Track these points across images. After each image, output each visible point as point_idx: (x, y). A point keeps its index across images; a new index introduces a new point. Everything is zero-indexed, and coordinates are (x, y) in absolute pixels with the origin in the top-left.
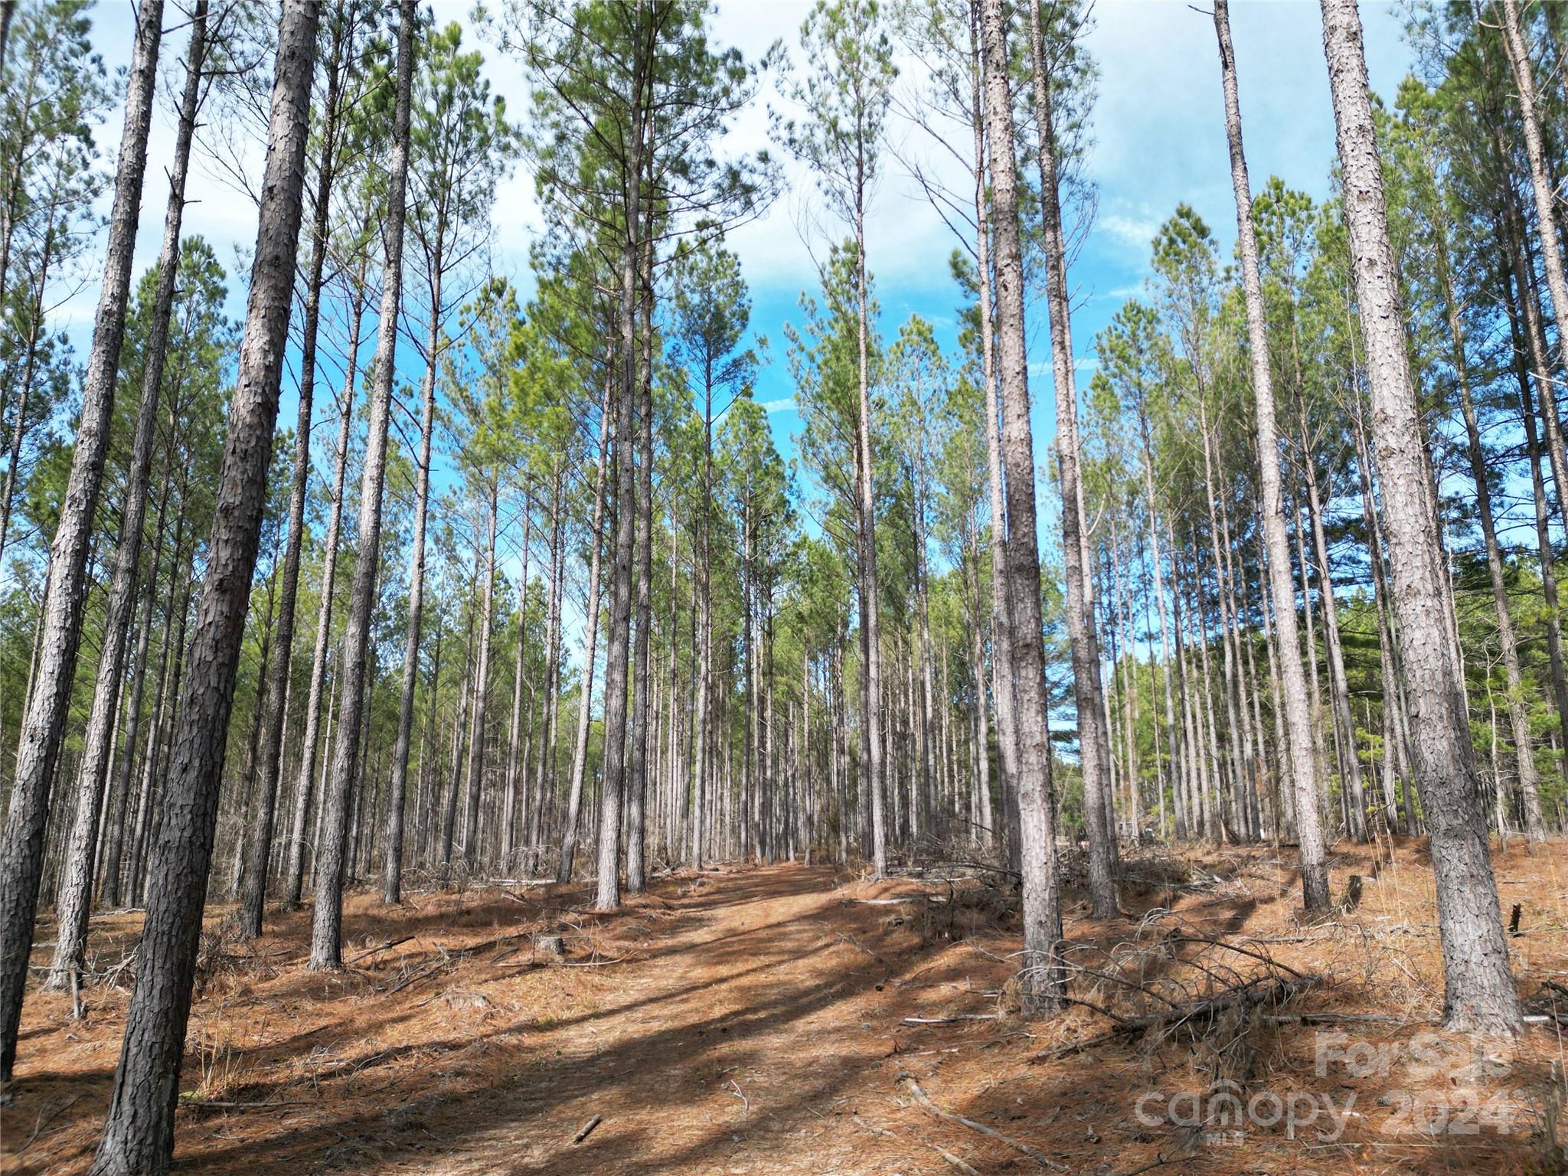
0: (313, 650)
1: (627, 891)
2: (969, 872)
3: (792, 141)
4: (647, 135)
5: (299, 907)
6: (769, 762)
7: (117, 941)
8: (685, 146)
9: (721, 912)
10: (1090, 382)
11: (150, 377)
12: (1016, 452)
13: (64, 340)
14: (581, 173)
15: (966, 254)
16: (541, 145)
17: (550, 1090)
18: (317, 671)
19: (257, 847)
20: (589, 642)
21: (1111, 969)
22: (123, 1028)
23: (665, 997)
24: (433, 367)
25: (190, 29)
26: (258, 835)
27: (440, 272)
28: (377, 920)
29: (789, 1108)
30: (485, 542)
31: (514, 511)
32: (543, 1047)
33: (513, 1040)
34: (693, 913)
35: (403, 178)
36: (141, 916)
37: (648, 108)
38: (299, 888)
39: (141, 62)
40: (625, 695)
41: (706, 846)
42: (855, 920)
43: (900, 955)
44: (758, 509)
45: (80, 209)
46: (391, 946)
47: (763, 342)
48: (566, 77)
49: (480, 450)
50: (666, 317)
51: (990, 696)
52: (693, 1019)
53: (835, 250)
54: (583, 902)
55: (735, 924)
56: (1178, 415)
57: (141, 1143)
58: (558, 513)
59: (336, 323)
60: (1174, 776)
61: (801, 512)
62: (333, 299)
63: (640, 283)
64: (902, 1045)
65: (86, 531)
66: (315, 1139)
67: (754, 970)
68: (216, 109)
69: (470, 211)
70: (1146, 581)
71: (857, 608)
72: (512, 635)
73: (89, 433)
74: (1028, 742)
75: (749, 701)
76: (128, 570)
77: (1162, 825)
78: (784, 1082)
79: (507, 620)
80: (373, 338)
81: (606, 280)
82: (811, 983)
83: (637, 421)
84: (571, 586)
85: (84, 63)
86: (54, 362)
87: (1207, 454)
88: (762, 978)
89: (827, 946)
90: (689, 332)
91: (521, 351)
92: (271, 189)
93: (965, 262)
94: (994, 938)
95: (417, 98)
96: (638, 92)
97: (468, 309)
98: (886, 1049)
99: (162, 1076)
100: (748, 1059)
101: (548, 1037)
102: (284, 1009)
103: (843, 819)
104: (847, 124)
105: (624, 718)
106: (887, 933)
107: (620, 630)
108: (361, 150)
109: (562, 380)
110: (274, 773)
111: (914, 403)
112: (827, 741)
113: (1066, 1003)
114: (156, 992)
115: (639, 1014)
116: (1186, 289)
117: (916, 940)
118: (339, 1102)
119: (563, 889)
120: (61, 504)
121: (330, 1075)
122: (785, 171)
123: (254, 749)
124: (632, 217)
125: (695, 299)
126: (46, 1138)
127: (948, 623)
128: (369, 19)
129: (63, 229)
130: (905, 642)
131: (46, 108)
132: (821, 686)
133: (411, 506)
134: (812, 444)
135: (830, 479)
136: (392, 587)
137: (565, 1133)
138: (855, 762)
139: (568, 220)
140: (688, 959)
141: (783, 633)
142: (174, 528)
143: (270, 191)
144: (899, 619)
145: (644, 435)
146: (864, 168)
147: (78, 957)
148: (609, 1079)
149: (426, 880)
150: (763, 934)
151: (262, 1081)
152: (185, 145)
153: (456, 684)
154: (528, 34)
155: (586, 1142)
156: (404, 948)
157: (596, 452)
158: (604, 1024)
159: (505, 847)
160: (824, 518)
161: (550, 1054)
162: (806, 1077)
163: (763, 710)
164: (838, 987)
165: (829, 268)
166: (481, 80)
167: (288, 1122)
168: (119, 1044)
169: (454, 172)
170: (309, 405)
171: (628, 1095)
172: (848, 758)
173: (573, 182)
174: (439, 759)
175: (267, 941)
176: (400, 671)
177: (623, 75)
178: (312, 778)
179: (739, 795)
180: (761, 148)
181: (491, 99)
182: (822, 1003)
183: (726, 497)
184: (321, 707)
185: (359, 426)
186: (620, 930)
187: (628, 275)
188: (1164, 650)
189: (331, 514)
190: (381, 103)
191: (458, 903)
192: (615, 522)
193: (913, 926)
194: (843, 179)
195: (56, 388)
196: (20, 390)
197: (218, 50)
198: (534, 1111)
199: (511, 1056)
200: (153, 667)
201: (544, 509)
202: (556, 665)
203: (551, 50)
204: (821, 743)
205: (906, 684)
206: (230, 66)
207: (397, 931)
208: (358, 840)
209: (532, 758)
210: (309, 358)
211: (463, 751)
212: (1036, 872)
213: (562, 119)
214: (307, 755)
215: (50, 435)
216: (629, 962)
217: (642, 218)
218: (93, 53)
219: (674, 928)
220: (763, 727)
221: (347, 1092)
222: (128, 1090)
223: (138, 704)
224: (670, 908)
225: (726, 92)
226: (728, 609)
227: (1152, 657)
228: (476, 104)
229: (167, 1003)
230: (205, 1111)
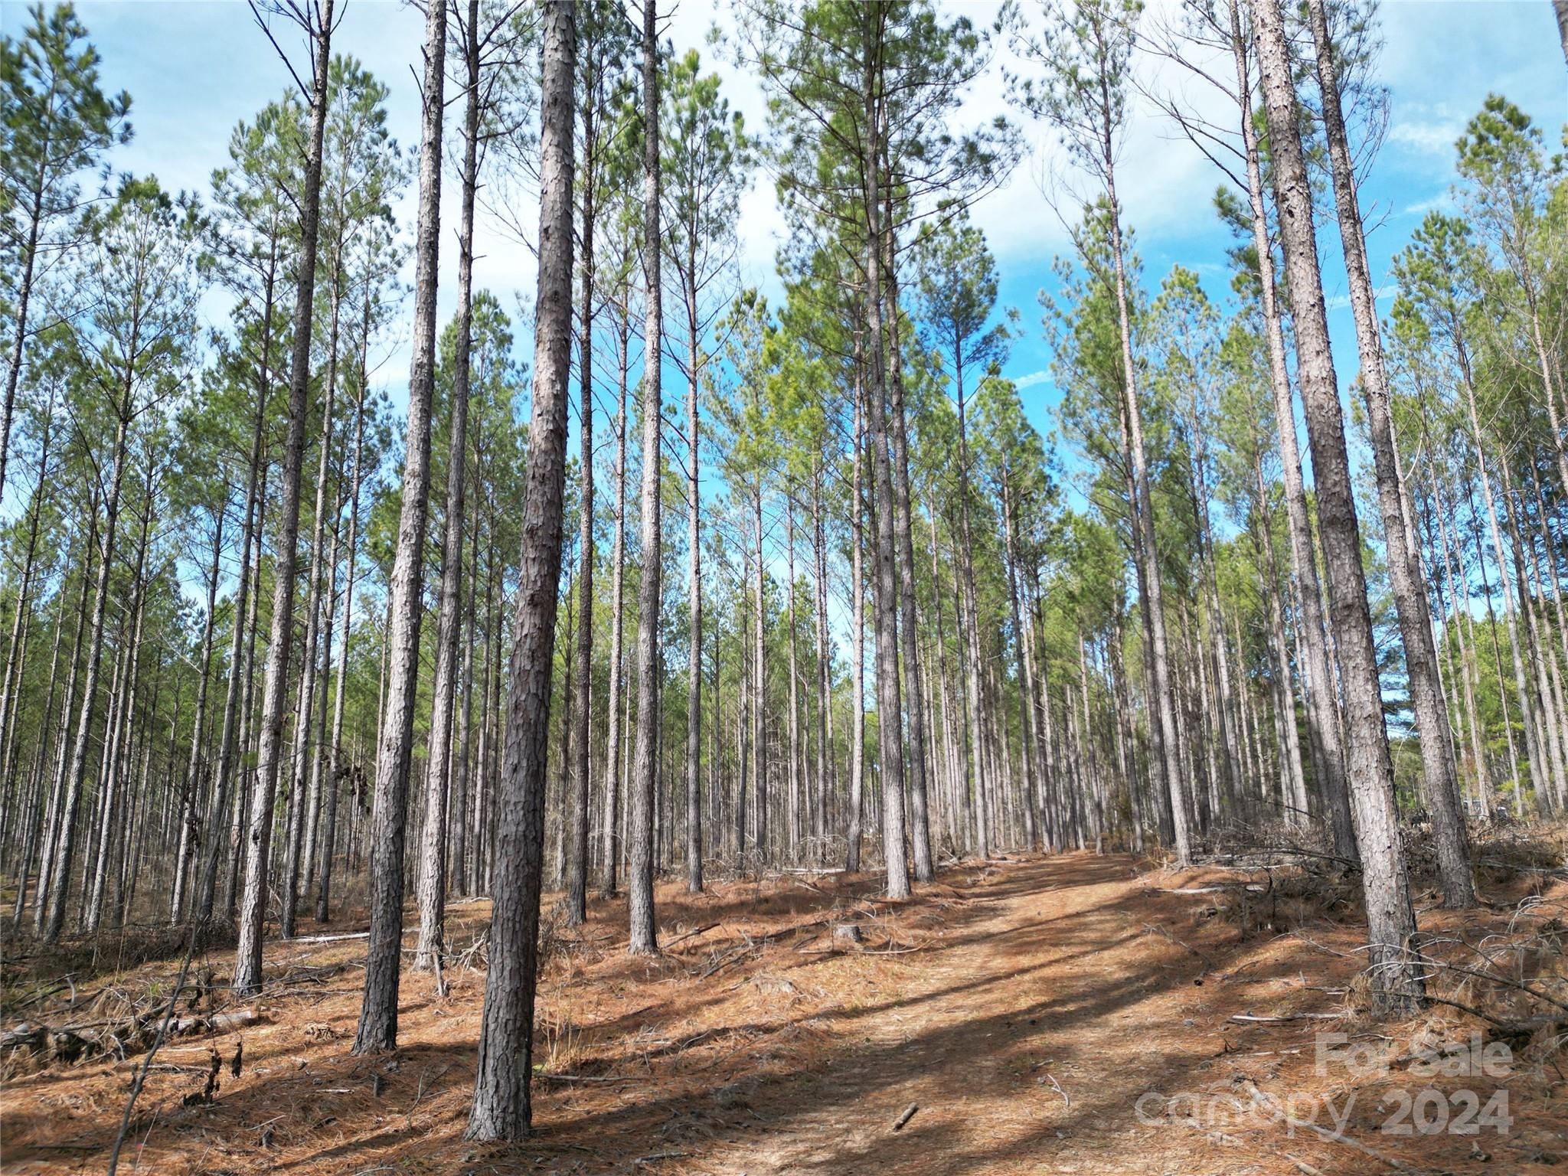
0: (608, 658)
1: (916, 879)
2: (1288, 859)
3: (1030, 101)
4: (881, 123)
5: (615, 895)
6: (1049, 749)
7: (468, 927)
8: (919, 128)
9: (1014, 901)
10: (1391, 309)
11: (457, 421)
12: (1320, 393)
13: (385, 398)
14: (820, 173)
15: (1233, 189)
16: (779, 151)
17: (863, 1076)
18: (614, 676)
19: (577, 840)
20: (857, 636)
21: (1478, 964)
22: (480, 1004)
23: (967, 987)
24: (694, 383)
25: (465, 99)
26: (576, 829)
27: (694, 291)
28: (684, 908)
29: (1113, 1106)
30: (752, 545)
31: (778, 513)
32: (852, 1034)
33: (821, 1025)
34: (985, 902)
35: (657, 207)
36: (486, 904)
37: (880, 97)
38: (614, 877)
39: (429, 136)
40: (898, 684)
41: (991, 835)
42: (1161, 910)
43: (1217, 947)
44: (1016, 488)
45: (389, 280)
46: (699, 932)
47: (1013, 315)
48: (799, 81)
49: (742, 458)
50: (912, 302)
51: (1294, 668)
52: (999, 1010)
53: (1089, 209)
54: (874, 890)
55: (1032, 913)
56: (1505, 335)
57: (504, 1110)
58: (818, 510)
59: (607, 352)
60: (1530, 746)
61: (1063, 486)
62: (603, 329)
63: (883, 272)
64: (1234, 1043)
65: (417, 564)
66: (652, 1113)
67: (1057, 961)
68: (492, 170)
69: (718, 228)
70: (1476, 528)
71: (1135, 582)
72: (783, 632)
73: (413, 475)
74: (1358, 713)
75: (1023, 687)
76: (453, 595)
77: (1518, 803)
78: (1104, 1079)
79: (777, 618)
80: (640, 363)
81: (850, 275)
82: (1121, 975)
83: (888, 412)
84: (834, 582)
85: (383, 149)
86: (378, 417)
87: (1546, 376)
88: (1066, 969)
89: (1133, 937)
90: (936, 316)
91: (774, 357)
92: (546, 230)
93: (1232, 199)
94: (1325, 930)
95: (663, 128)
96: (869, 82)
97: (723, 324)
98: (1215, 1047)
99: (516, 1050)
100: (1063, 1053)
101: (855, 1024)
102: (611, 990)
103: (1135, 807)
104: (1088, 72)
105: (899, 708)
106: (1199, 924)
107: (887, 620)
108: (617, 186)
109: (812, 379)
110: (585, 771)
111: (1183, 359)
112: (1111, 724)
113: (1427, 1003)
114: (506, 973)
115: (943, 1003)
116: (1504, 191)
117: (1234, 932)
118: (669, 1079)
119: (853, 878)
120: (395, 542)
121: (659, 1053)
122: (1024, 134)
123: (566, 751)
124: (871, 208)
125: (940, 280)
126: (426, 1101)
127: (1239, 591)
128: (616, 63)
129: (376, 300)
130: (1191, 615)
131: (356, 197)
132: (1100, 668)
133: (684, 516)
134: (1073, 414)
135: (1096, 448)
136: (672, 595)
137: (884, 1120)
138: (1144, 746)
139: (809, 222)
140: (985, 949)
141: (1054, 615)
142: (485, 555)
143: (545, 232)
144: (1182, 591)
145: (897, 424)
146: (1111, 114)
147: (438, 941)
148: (919, 1068)
149: (725, 870)
150: (1062, 924)
151: (600, 1056)
152: (469, 206)
153: (736, 682)
154: (760, 46)
155: (905, 1130)
156: (712, 934)
157: (850, 447)
158: (909, 1012)
159: (793, 837)
160: (1091, 490)
161: (859, 1040)
162: (1128, 1074)
163: (1039, 694)
164: (1151, 980)
165: (1083, 228)
166: (720, 100)
167: (626, 1097)
168: (478, 1020)
169: (701, 192)
170: (590, 431)
171: (942, 1084)
172: (1135, 742)
173: (811, 183)
174: (726, 754)
175: (591, 927)
176: (686, 673)
177: (854, 66)
178: (616, 775)
179: (1019, 782)
180: (997, 114)
181: (730, 117)
182: (1135, 997)
183: (982, 478)
184: (620, 711)
185: (633, 448)
186: (913, 919)
187: (872, 266)
188: (1506, 603)
189: (615, 531)
190: (633, 139)
191: (756, 891)
192: (873, 515)
193: (1230, 915)
194: (1089, 132)
195: (381, 441)
196: (354, 445)
197: (490, 115)
198: (850, 1096)
199: (822, 1040)
200: (478, 681)
201: (806, 508)
202: (826, 660)
203: (783, 57)
204: (1105, 727)
205: (1195, 660)
206: (501, 128)
207: (704, 918)
208: (660, 832)
209: (810, 751)
210: (586, 388)
211: (747, 746)
212: (1379, 857)
213: (797, 122)
214: (612, 754)
215: (380, 482)
216: (926, 950)
217: (881, 208)
218: (389, 139)
219: (968, 917)
220: (1040, 712)
221: (675, 1070)
222: (490, 1062)
223: (468, 715)
224: (961, 897)
225: (958, 63)
226: (993, 594)
227: (1491, 613)
228: (718, 124)
229: (517, 983)
230: (555, 1084)
